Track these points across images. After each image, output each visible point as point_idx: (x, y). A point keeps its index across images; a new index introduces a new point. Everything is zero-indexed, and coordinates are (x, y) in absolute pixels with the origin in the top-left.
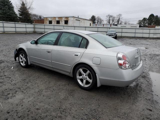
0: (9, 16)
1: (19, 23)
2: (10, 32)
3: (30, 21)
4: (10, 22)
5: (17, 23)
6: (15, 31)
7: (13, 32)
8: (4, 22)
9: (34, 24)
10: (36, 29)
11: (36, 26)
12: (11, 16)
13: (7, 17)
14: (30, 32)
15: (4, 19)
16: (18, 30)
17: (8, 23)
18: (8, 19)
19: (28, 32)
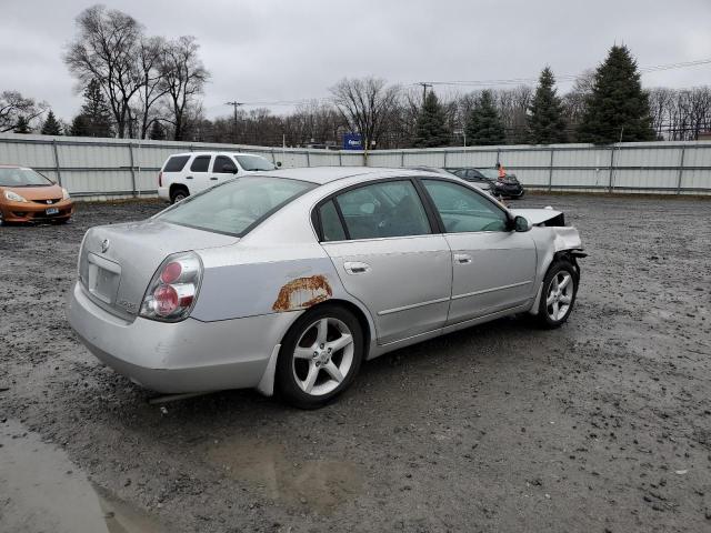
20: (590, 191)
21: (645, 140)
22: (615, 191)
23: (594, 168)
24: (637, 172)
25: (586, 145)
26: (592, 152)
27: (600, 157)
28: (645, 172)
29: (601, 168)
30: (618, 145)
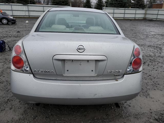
0: (120, 2)
1: (129, 9)
2: (118, 18)
3: (141, 6)
4: (120, 8)
5: (127, 9)
6: (124, 18)
7: (121, 18)
8: (115, 8)
9: (146, 9)
10: (147, 15)
11: (149, 12)
12: (122, 2)
13: (119, 4)
14: (139, 19)
15: (116, 5)
16: (127, 16)
17: (119, 9)
18: (119, 5)
19: (137, 18)
20: (24, 17)
21: (35, 4)
22: (30, 17)
23: (24, 11)
24: (35, 12)
25: (21, 4)
26: (23, 6)
27: (25, 8)
28: (36, 12)
29: (26, 11)
30: (29, 5)
